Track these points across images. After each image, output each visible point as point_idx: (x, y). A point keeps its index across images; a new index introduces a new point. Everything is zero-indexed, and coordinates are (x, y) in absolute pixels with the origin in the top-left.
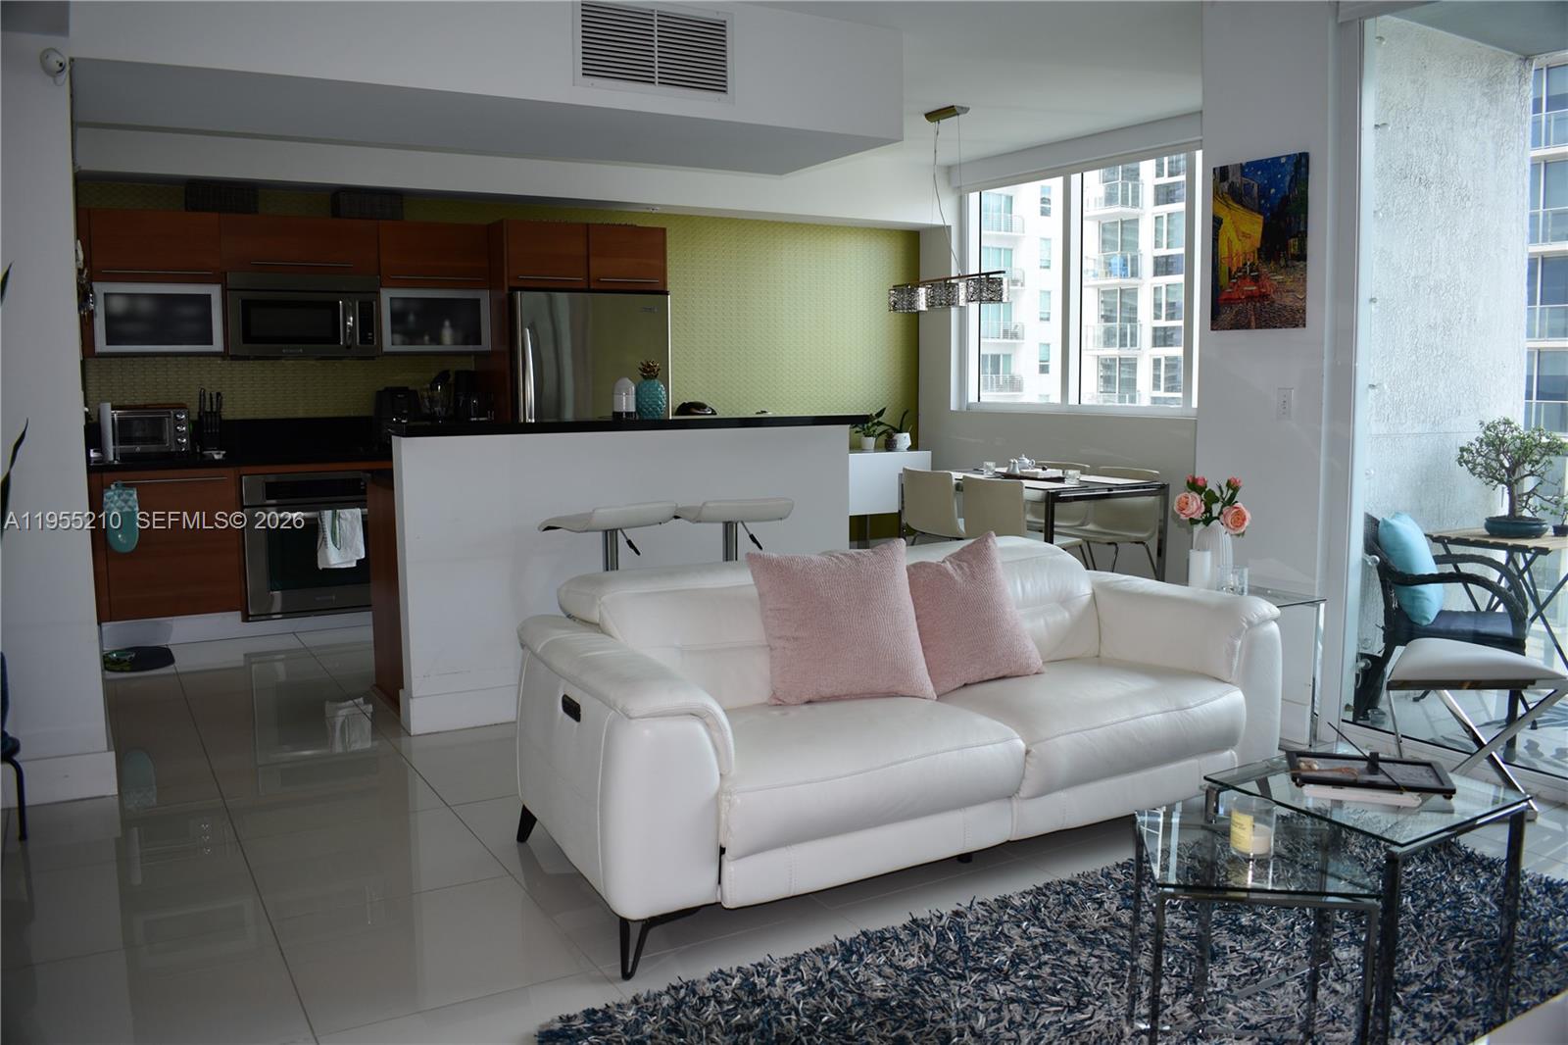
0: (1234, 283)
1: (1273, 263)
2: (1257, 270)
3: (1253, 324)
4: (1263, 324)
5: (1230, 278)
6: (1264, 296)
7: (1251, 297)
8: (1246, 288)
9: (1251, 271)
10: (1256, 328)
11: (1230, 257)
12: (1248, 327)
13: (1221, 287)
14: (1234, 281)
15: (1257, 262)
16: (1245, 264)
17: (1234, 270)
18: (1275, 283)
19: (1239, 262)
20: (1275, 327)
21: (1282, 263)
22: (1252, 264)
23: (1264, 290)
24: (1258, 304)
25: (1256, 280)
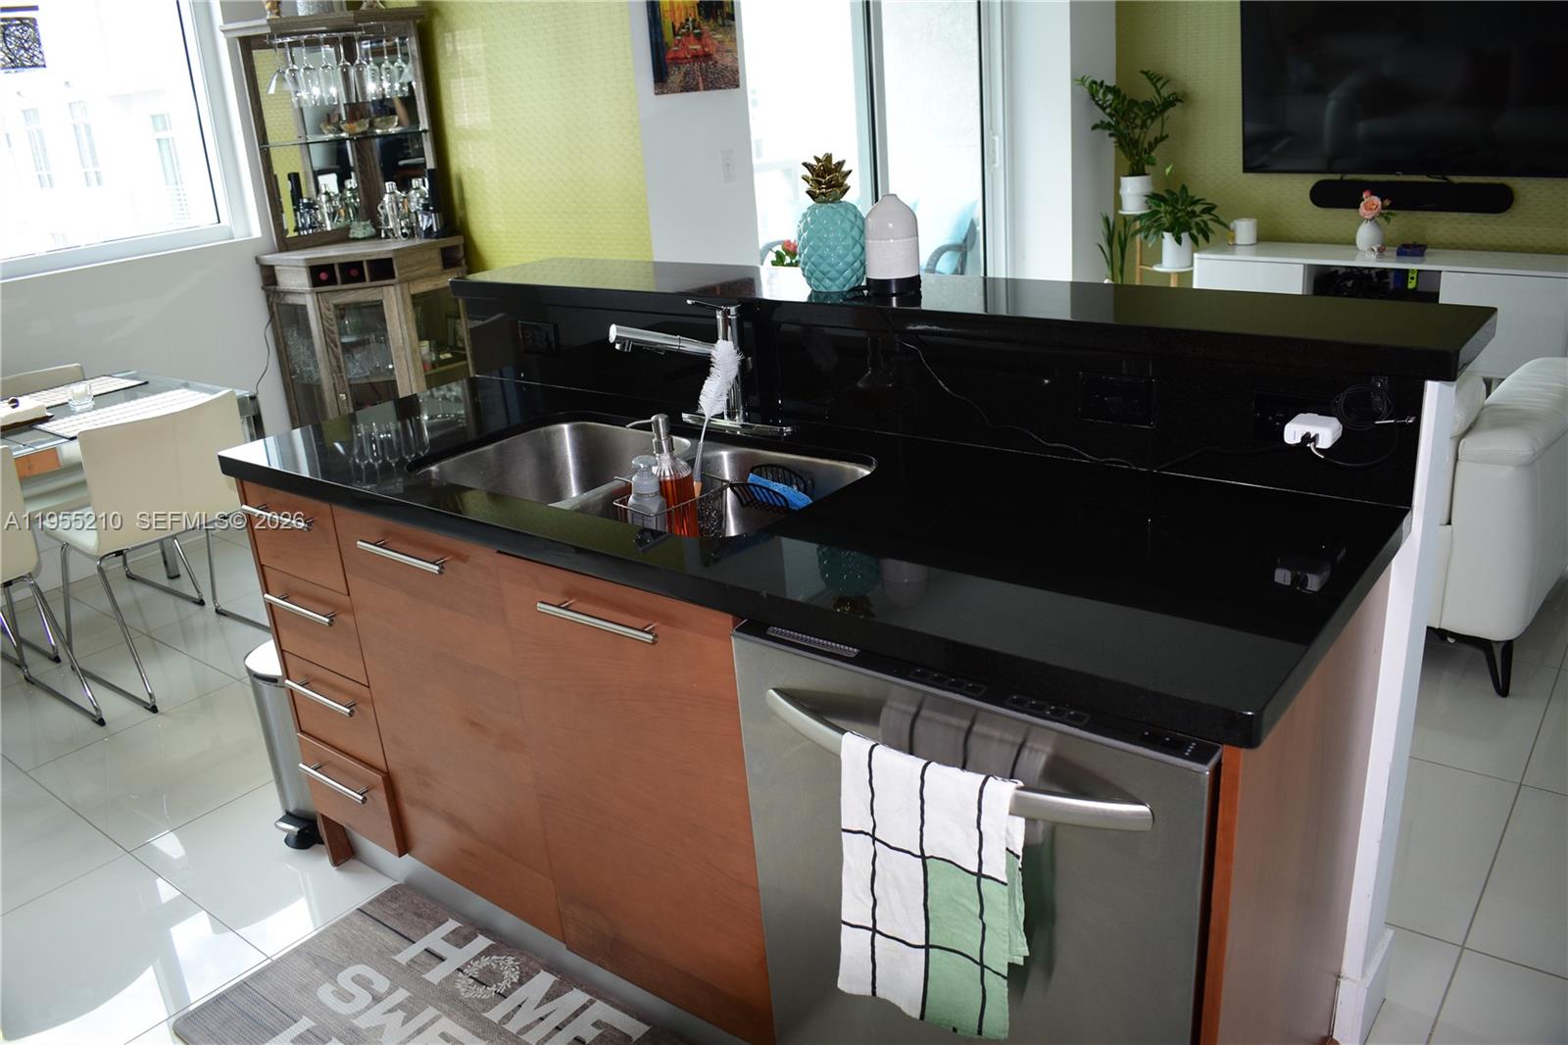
0: (679, 41)
1: (712, 20)
2: (699, 27)
3: (701, 86)
4: (710, 85)
5: (675, 34)
6: (708, 56)
7: (696, 57)
8: (691, 47)
9: (694, 28)
10: (705, 90)
11: (673, 11)
12: (696, 89)
13: (667, 44)
14: (679, 38)
15: (698, 18)
16: (687, 20)
17: (678, 25)
18: (716, 42)
19: (681, 16)
20: (720, 88)
21: (720, 21)
22: (694, 20)
23: (706, 49)
24: (703, 65)
25: (699, 37)
